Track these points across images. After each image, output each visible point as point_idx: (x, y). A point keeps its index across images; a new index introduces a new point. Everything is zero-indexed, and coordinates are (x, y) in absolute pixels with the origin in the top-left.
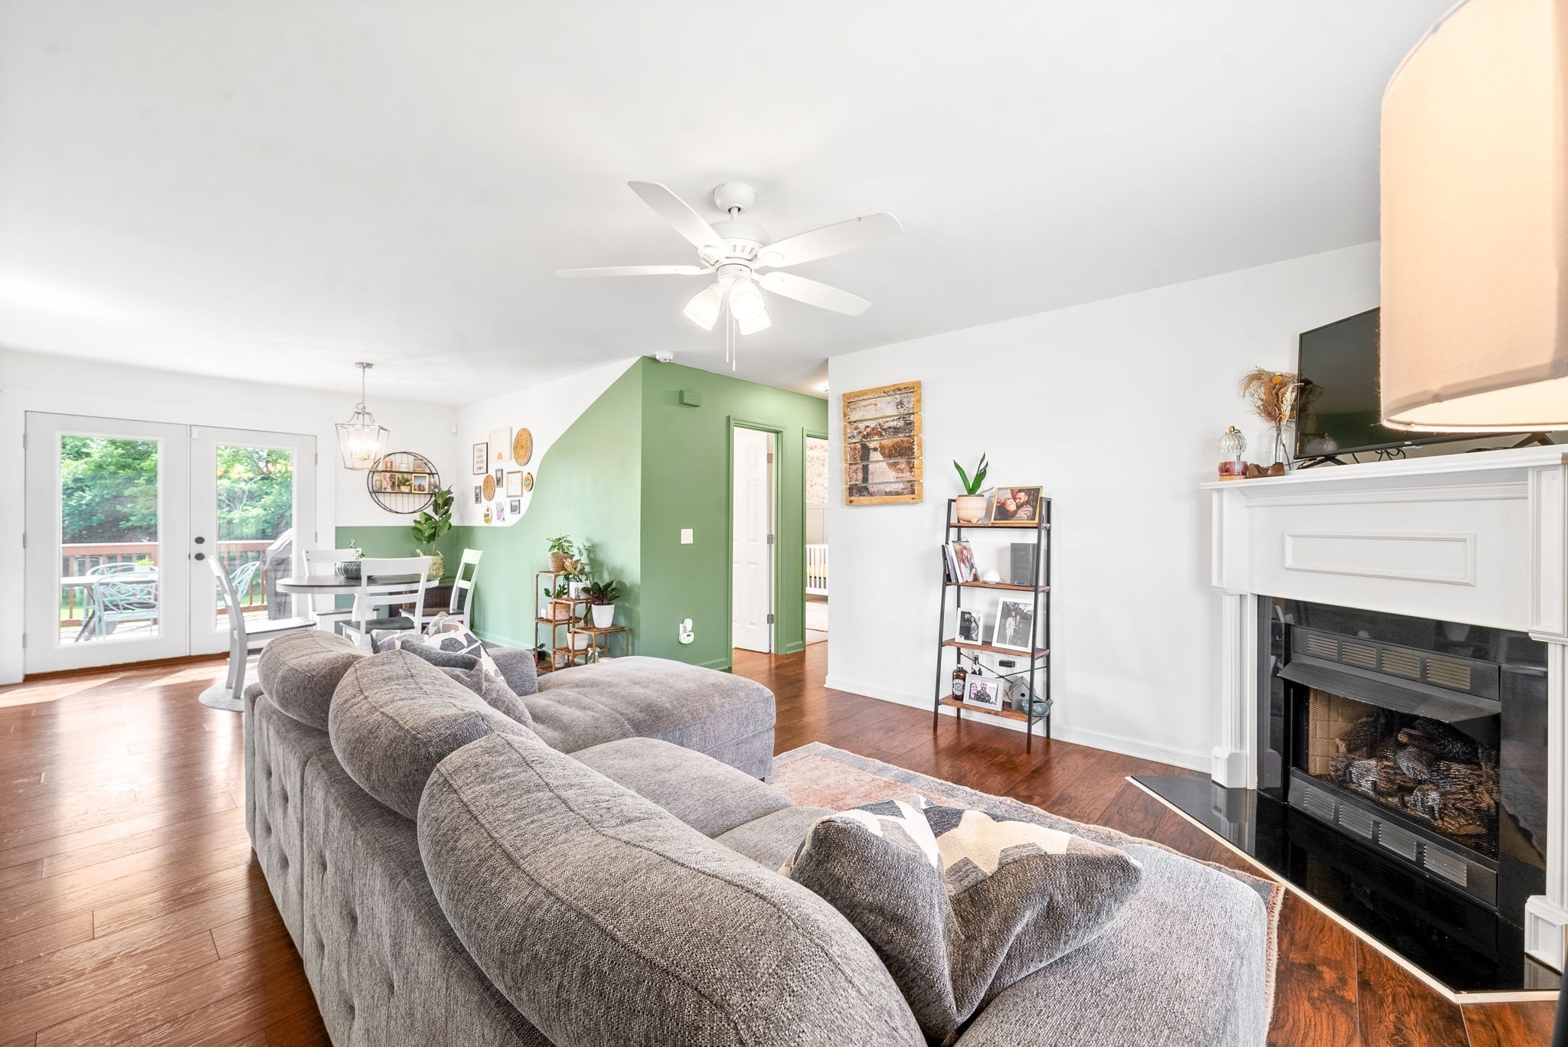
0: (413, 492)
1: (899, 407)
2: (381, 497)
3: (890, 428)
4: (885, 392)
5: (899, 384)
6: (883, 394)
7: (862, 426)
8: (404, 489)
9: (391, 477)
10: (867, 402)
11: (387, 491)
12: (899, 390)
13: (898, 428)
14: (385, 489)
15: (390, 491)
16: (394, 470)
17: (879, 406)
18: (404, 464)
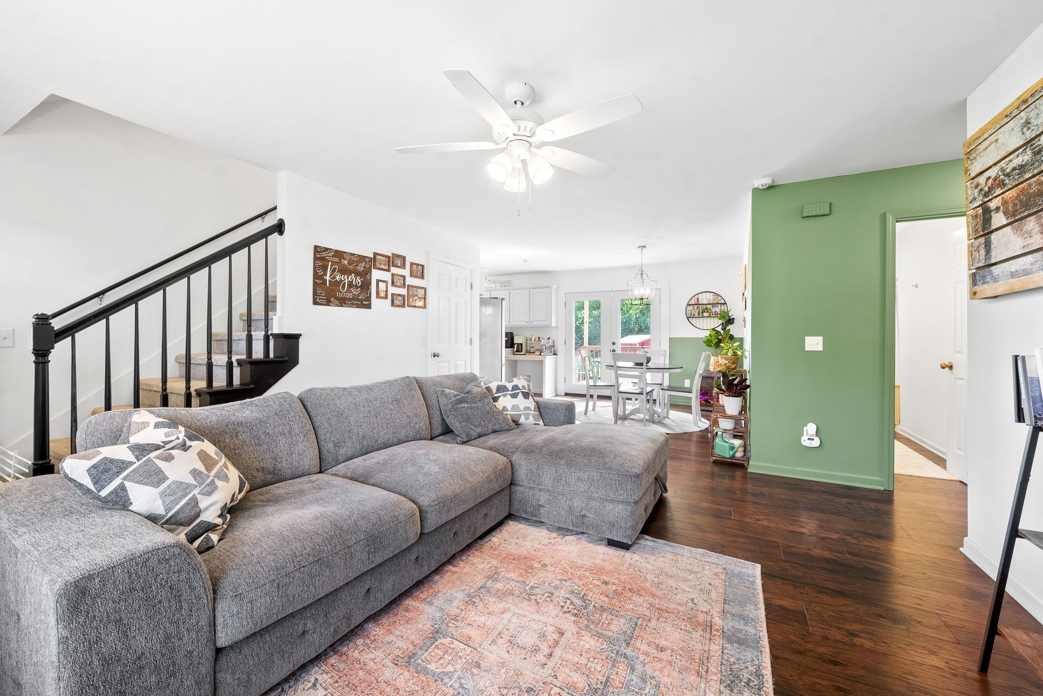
0: (711, 316)
1: (1025, 129)
2: (693, 321)
3: (1014, 169)
4: (1008, 116)
5: (1021, 96)
6: (1006, 120)
7: (982, 180)
8: (705, 314)
9: (698, 307)
10: (987, 143)
11: (695, 316)
12: (1025, 102)
13: (1024, 165)
14: (694, 315)
15: (697, 316)
16: (700, 303)
17: (1000, 141)
18: (705, 299)
